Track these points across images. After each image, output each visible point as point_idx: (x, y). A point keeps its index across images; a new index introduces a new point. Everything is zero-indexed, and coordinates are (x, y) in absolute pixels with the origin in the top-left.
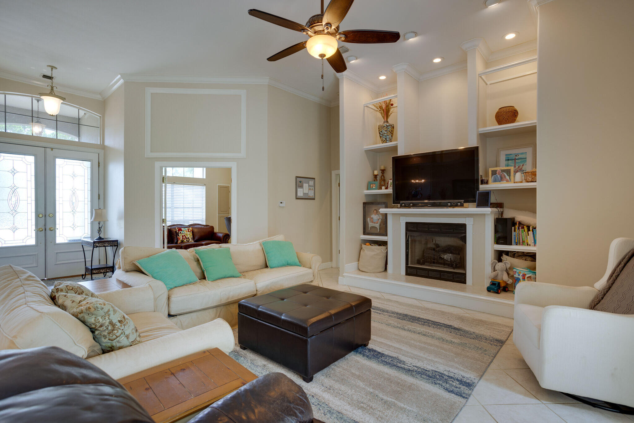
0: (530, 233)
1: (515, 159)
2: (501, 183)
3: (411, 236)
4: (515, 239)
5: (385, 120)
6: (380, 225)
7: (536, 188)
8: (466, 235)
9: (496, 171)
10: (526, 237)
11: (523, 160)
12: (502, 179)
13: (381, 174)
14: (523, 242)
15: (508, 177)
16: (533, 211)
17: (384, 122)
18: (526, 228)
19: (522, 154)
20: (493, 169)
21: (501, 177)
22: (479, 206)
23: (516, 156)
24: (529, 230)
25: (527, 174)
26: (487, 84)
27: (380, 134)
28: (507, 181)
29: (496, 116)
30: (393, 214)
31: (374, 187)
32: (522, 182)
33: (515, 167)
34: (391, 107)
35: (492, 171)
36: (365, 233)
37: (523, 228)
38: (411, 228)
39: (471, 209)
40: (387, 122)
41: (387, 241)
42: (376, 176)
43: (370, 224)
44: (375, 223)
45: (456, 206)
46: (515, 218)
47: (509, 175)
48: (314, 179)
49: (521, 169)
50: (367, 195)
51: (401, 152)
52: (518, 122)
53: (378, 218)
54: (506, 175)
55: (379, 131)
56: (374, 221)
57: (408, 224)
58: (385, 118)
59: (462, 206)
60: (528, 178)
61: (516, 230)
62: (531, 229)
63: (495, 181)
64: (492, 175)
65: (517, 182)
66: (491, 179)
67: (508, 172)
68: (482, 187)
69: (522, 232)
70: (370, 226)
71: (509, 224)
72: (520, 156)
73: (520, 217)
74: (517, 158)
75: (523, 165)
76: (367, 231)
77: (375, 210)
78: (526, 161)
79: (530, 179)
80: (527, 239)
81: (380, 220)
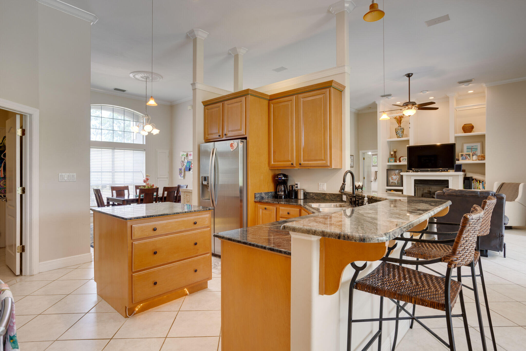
0: (481, 184)
1: (472, 149)
2: (466, 161)
3: (417, 186)
4: (473, 187)
5: (399, 125)
6: (397, 181)
7: (485, 163)
8: (448, 185)
9: (463, 154)
10: (479, 186)
11: (476, 149)
12: (466, 158)
13: (394, 154)
14: (477, 188)
15: (469, 158)
16: (484, 174)
17: (399, 126)
18: (478, 182)
19: (475, 146)
20: (461, 153)
21: (466, 157)
22: (456, 171)
23: (472, 147)
24: (480, 182)
25: (479, 157)
26: (457, 111)
27: (396, 132)
28: (469, 159)
29: (462, 128)
30: (406, 175)
31: (392, 161)
32: (476, 160)
33: (472, 152)
34: (403, 118)
35: (461, 154)
36: (387, 186)
37: (477, 181)
38: (417, 182)
39: (452, 172)
40: (400, 126)
41: (403, 190)
42: (392, 155)
43: (391, 181)
44: (394, 180)
45: (444, 171)
46: (473, 177)
47: (470, 157)
48: (353, 156)
49: (475, 153)
50: (388, 165)
51: (412, 144)
52: (474, 132)
53: (397, 177)
54: (468, 156)
55: (396, 131)
56: (394, 179)
57: (415, 180)
58: (399, 124)
59: (447, 171)
60: (480, 158)
61: (474, 182)
62: (481, 182)
63: (463, 159)
64: (461, 156)
65: (474, 160)
66: (460, 158)
67: (469, 155)
68: (457, 162)
69: (477, 183)
70: (391, 182)
71: (471, 179)
72: (474, 147)
73: (475, 176)
74: (472, 148)
75: (476, 152)
76: (389, 185)
77: (395, 173)
78: (477, 150)
79: (481, 159)
80: (479, 187)
81: (397, 179)
